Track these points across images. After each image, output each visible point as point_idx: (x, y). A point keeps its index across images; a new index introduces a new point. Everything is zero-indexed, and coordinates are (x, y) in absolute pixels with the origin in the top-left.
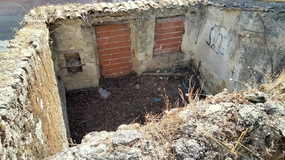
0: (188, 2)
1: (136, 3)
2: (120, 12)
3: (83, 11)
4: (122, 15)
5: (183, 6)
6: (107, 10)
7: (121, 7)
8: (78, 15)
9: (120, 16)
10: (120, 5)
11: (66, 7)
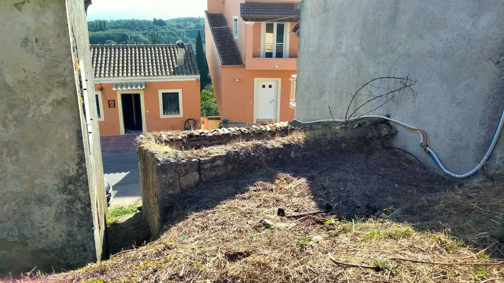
0: (275, 128)
1: (229, 130)
2: (214, 136)
3: (183, 135)
4: (216, 139)
5: (270, 131)
6: (203, 134)
7: (215, 132)
8: (180, 138)
9: (215, 140)
10: (215, 131)
11: (169, 133)
